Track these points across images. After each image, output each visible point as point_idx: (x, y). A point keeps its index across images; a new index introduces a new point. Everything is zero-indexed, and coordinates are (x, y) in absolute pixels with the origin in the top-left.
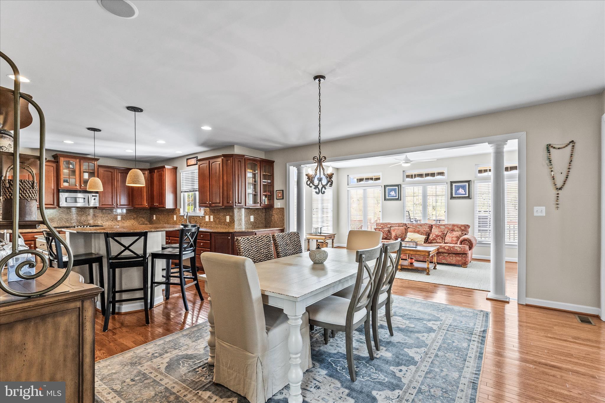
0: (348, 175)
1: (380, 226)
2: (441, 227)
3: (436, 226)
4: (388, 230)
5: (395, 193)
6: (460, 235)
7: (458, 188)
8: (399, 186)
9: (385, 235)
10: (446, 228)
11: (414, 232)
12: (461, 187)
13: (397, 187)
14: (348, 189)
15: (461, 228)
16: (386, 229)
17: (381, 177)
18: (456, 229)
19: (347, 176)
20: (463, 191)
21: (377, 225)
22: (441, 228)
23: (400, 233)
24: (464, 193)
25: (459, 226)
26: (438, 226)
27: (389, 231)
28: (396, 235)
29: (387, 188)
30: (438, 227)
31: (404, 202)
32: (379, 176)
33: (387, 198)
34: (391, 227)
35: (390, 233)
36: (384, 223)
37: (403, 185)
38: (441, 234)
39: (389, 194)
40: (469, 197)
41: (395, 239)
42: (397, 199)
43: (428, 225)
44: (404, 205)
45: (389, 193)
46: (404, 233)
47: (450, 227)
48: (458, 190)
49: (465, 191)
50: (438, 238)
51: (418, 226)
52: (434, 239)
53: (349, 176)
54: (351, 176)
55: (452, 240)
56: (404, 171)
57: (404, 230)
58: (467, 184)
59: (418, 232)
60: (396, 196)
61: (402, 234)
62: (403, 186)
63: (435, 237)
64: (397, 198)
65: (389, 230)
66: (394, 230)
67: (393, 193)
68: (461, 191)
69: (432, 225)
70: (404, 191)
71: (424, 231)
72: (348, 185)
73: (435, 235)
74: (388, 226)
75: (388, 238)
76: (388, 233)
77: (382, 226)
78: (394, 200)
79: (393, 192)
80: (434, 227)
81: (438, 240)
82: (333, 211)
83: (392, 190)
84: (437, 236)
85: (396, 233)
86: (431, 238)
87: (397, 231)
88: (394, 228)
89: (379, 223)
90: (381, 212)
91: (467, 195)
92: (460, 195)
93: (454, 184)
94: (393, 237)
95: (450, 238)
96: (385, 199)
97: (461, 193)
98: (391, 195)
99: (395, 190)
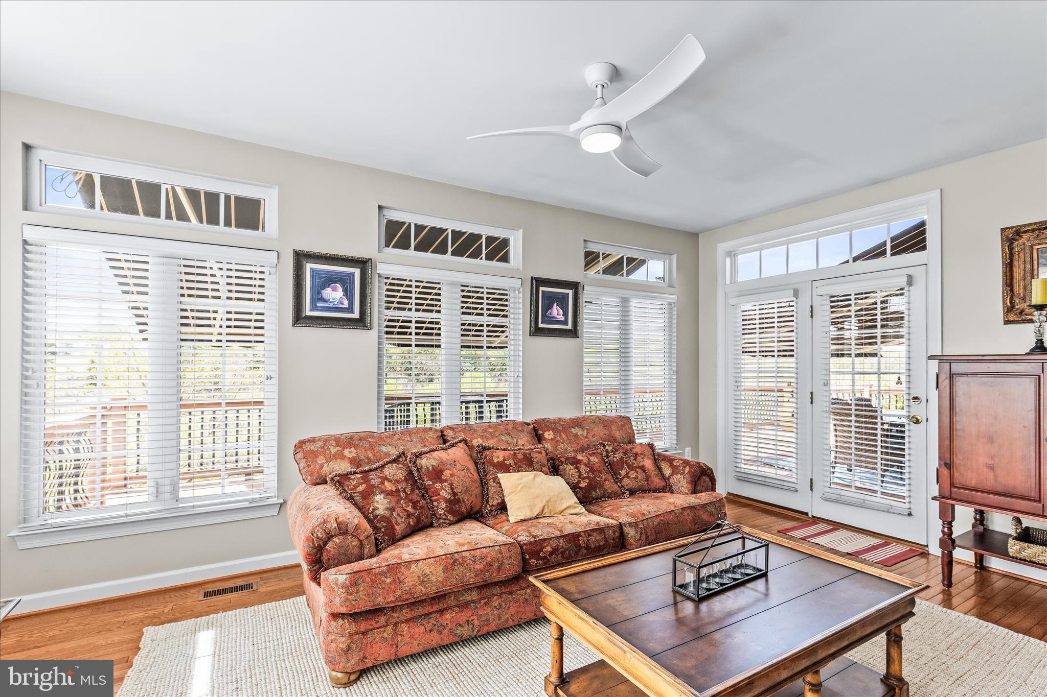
0: (27, 147)
1: (340, 456)
2: (572, 431)
4: (405, 473)
5: (348, 293)
7: (550, 300)
8: (368, 264)
9: (410, 509)
10: (589, 432)
12: (557, 299)
13: (357, 271)
16: (395, 472)
19: (18, 151)
22: (576, 435)
23: (466, 483)
24: (563, 319)
26: (559, 428)
27: (415, 481)
28: (454, 494)
29: (310, 266)
30: (564, 431)
31: (379, 337)
33: (309, 313)
35: (421, 489)
36: (351, 438)
37: (381, 265)
38: (597, 459)
39: (317, 297)
40: (574, 333)
41: (454, 513)
42: (358, 324)
43: (527, 429)
44: (379, 350)
45: (319, 293)
47: (601, 429)
48: (550, 307)
49: (565, 314)
50: (603, 477)
51: (503, 438)
52: (594, 484)
53: (34, 154)
57: (471, 464)
58: (570, 293)
61: (474, 481)
62: (380, 268)
63: (591, 476)
64: (356, 315)
65: (411, 474)
66: (437, 472)
67: (334, 294)
68: (556, 311)
69: (534, 428)
70: (379, 288)
72: (27, 207)
73: (586, 465)
74: (384, 449)
75: (425, 520)
76: (413, 491)
77: (349, 453)
78: (341, 326)
79: (335, 290)
80: (548, 435)
81: (608, 484)
83: (329, 280)
84: (593, 469)
85: (451, 485)
86: (579, 482)
87: (452, 475)
88: (434, 463)
89: (320, 444)
90: (275, 381)
91: (569, 326)
92: (554, 324)
93: (542, 289)
94: (444, 506)
95: (637, 472)
96: (299, 318)
97: (555, 318)
98: (325, 301)
99: (346, 282)
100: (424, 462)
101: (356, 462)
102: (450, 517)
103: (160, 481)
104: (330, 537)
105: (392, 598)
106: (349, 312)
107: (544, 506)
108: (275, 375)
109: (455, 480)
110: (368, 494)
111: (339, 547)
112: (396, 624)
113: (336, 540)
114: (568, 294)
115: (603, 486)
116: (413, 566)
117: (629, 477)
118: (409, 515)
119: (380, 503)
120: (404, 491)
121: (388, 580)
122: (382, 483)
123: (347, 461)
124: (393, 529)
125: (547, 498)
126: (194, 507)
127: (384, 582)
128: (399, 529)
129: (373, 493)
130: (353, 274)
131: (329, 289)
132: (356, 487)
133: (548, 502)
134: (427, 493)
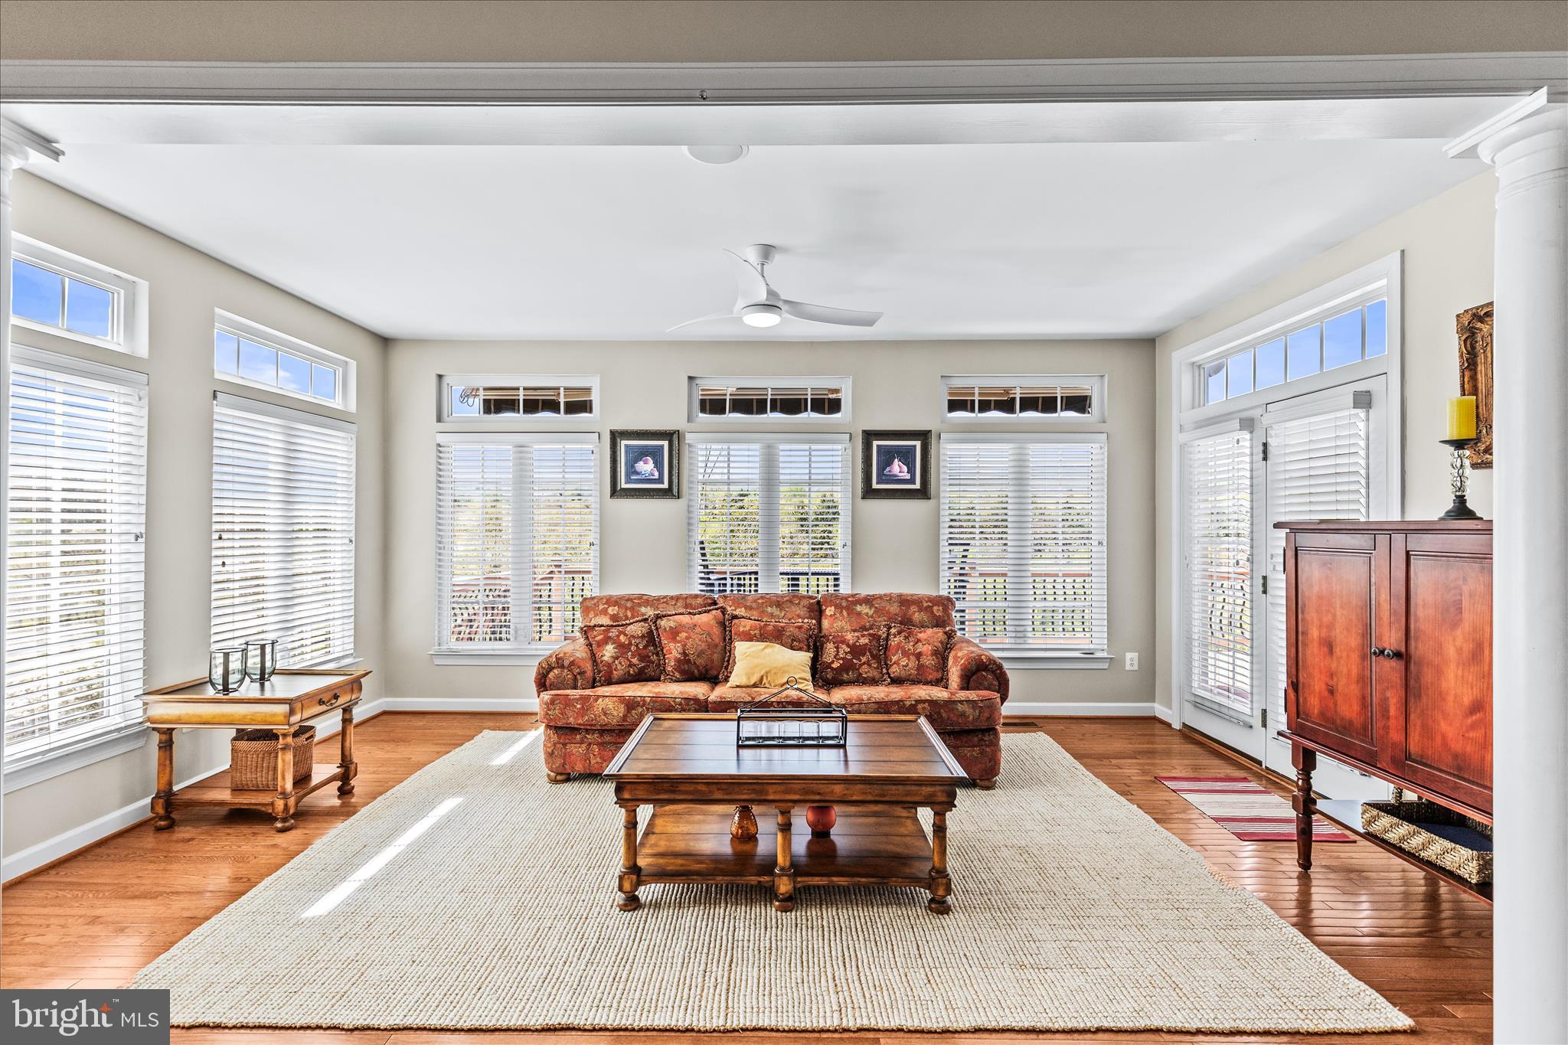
0: (440, 377)
1: (604, 612)
2: (859, 608)
3: (839, 607)
4: (645, 631)
5: (658, 465)
6: (941, 642)
7: (888, 455)
8: (675, 436)
9: (635, 661)
10: (877, 611)
11: (763, 637)
13: (666, 443)
14: (441, 439)
15: (932, 612)
16: (637, 629)
17: (595, 397)
18: (917, 617)
19: (434, 380)
20: (905, 468)
21: (586, 610)
22: (859, 614)
23: (704, 646)
24: (908, 477)
25: (925, 605)
26: (844, 604)
27: (651, 638)
28: (684, 654)
29: (624, 442)
30: (847, 608)
31: (689, 506)
32: (588, 390)
33: (624, 486)
34: (658, 617)
35: (656, 646)
36: (622, 598)
37: (687, 435)
38: (867, 641)
39: (631, 470)
40: (923, 493)
41: (682, 672)
42: (667, 493)
43: (805, 602)
44: (689, 518)
45: (633, 467)
46: (716, 646)
47: (894, 608)
48: (890, 463)
49: (911, 470)
50: (864, 659)
51: (769, 609)
52: (847, 666)
53: (446, 381)
54: (456, 384)
55: (920, 667)
56: (691, 378)
57: (716, 631)
58: (918, 444)
59: (777, 636)
60: (660, 480)
61: (712, 646)
62: (689, 438)
63: (849, 657)
64: (666, 485)
65: (650, 632)
66: (674, 633)
67: (646, 467)
68: (898, 468)
69: (818, 602)
70: (690, 458)
71: (800, 628)
72: (439, 419)
73: (848, 646)
74: (643, 610)
75: (650, 671)
76: (645, 647)
77: (612, 610)
78: (652, 497)
79: (646, 463)
80: (829, 611)
81: (865, 668)
82: (357, 541)
83: (642, 454)
84: (856, 650)
85: (684, 646)
86: (833, 662)
87: (687, 638)
88: (672, 624)
89: (595, 601)
90: (597, 547)
91: (917, 486)
92: (894, 483)
93: (875, 443)
94: (673, 664)
95: (909, 660)
96: (615, 492)
97: (896, 476)
98: (638, 473)
99: (655, 454)
100: (663, 623)
101: (614, 618)
102: (677, 675)
103: (518, 626)
104: (551, 669)
105: (580, 721)
106: (659, 483)
107: (762, 677)
108: (597, 542)
109: (690, 643)
110: (601, 644)
111: (557, 677)
112: (590, 744)
113: (556, 671)
114: (915, 446)
115: (858, 669)
116: (601, 700)
117: (898, 664)
118: (631, 665)
119: (609, 652)
120: (637, 646)
121: (579, 706)
122: (618, 636)
123: (608, 616)
124: (611, 673)
125: (767, 669)
126: (536, 649)
127: (575, 707)
128: (616, 675)
129: (607, 643)
130: (662, 447)
131: (641, 463)
132: (595, 637)
133: (767, 673)
134: (662, 650)
